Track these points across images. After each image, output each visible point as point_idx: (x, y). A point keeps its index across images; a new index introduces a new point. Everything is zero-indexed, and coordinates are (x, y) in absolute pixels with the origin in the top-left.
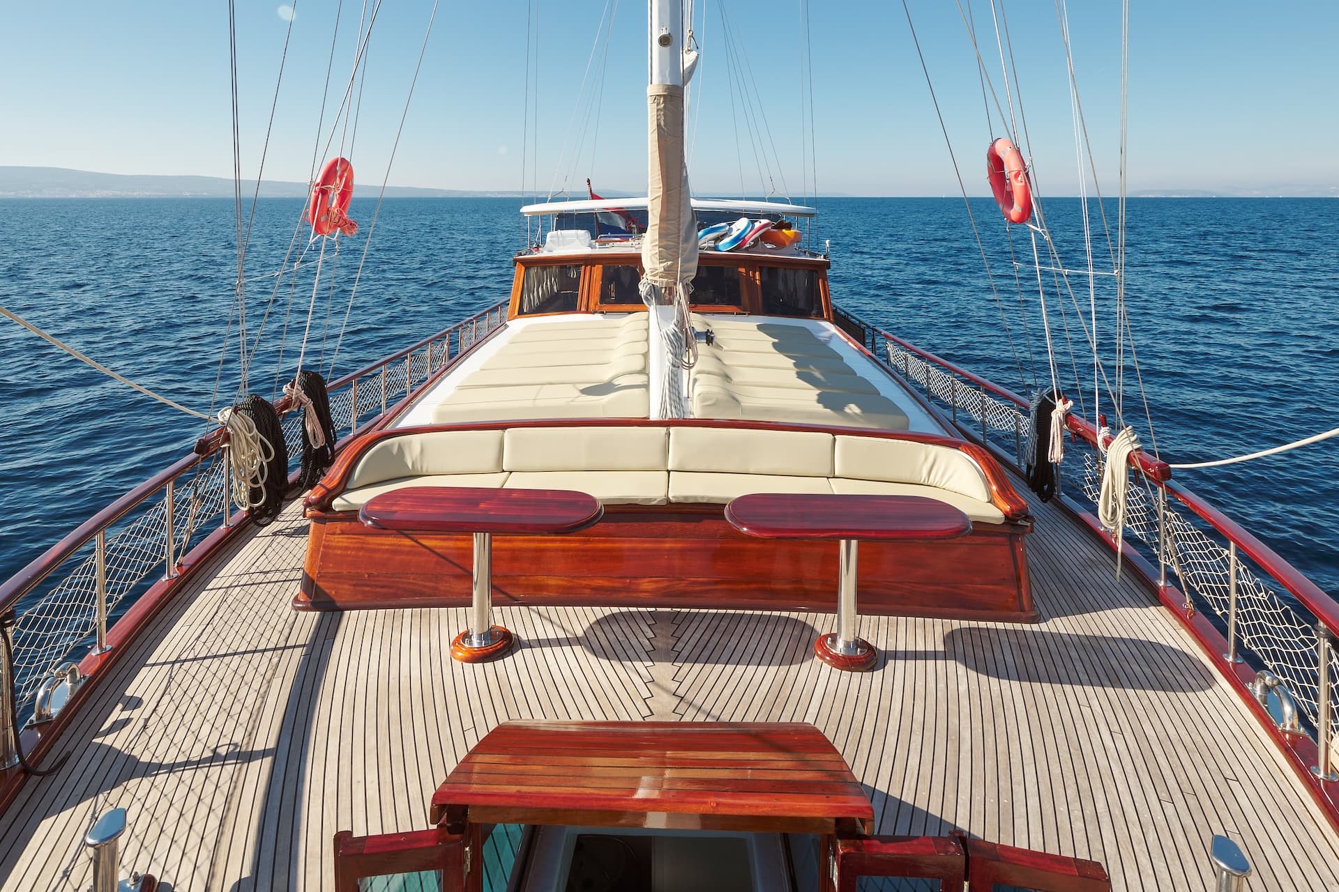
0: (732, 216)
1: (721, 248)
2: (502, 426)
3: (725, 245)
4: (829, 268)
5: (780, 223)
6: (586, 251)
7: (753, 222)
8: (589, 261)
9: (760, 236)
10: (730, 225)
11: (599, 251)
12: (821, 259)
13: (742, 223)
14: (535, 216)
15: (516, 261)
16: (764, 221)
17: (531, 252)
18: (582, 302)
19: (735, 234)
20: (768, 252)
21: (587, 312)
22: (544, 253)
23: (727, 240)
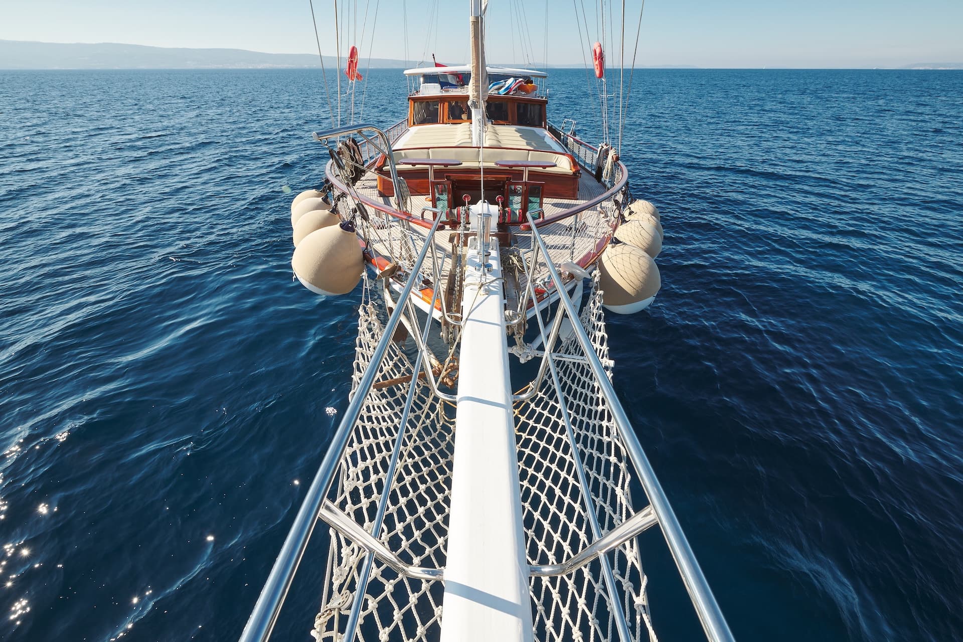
0: (506, 77)
1: (501, 93)
2: (428, 148)
3: (502, 91)
4: (547, 103)
5: (528, 80)
6: (439, 94)
7: (516, 80)
8: (442, 99)
9: (518, 87)
10: (505, 81)
11: (445, 94)
12: (544, 99)
13: (511, 80)
14: (410, 75)
15: (409, 99)
16: (520, 79)
17: (415, 95)
18: (440, 118)
19: (507, 86)
20: (522, 95)
21: (443, 123)
22: (420, 95)
23: (503, 89)
